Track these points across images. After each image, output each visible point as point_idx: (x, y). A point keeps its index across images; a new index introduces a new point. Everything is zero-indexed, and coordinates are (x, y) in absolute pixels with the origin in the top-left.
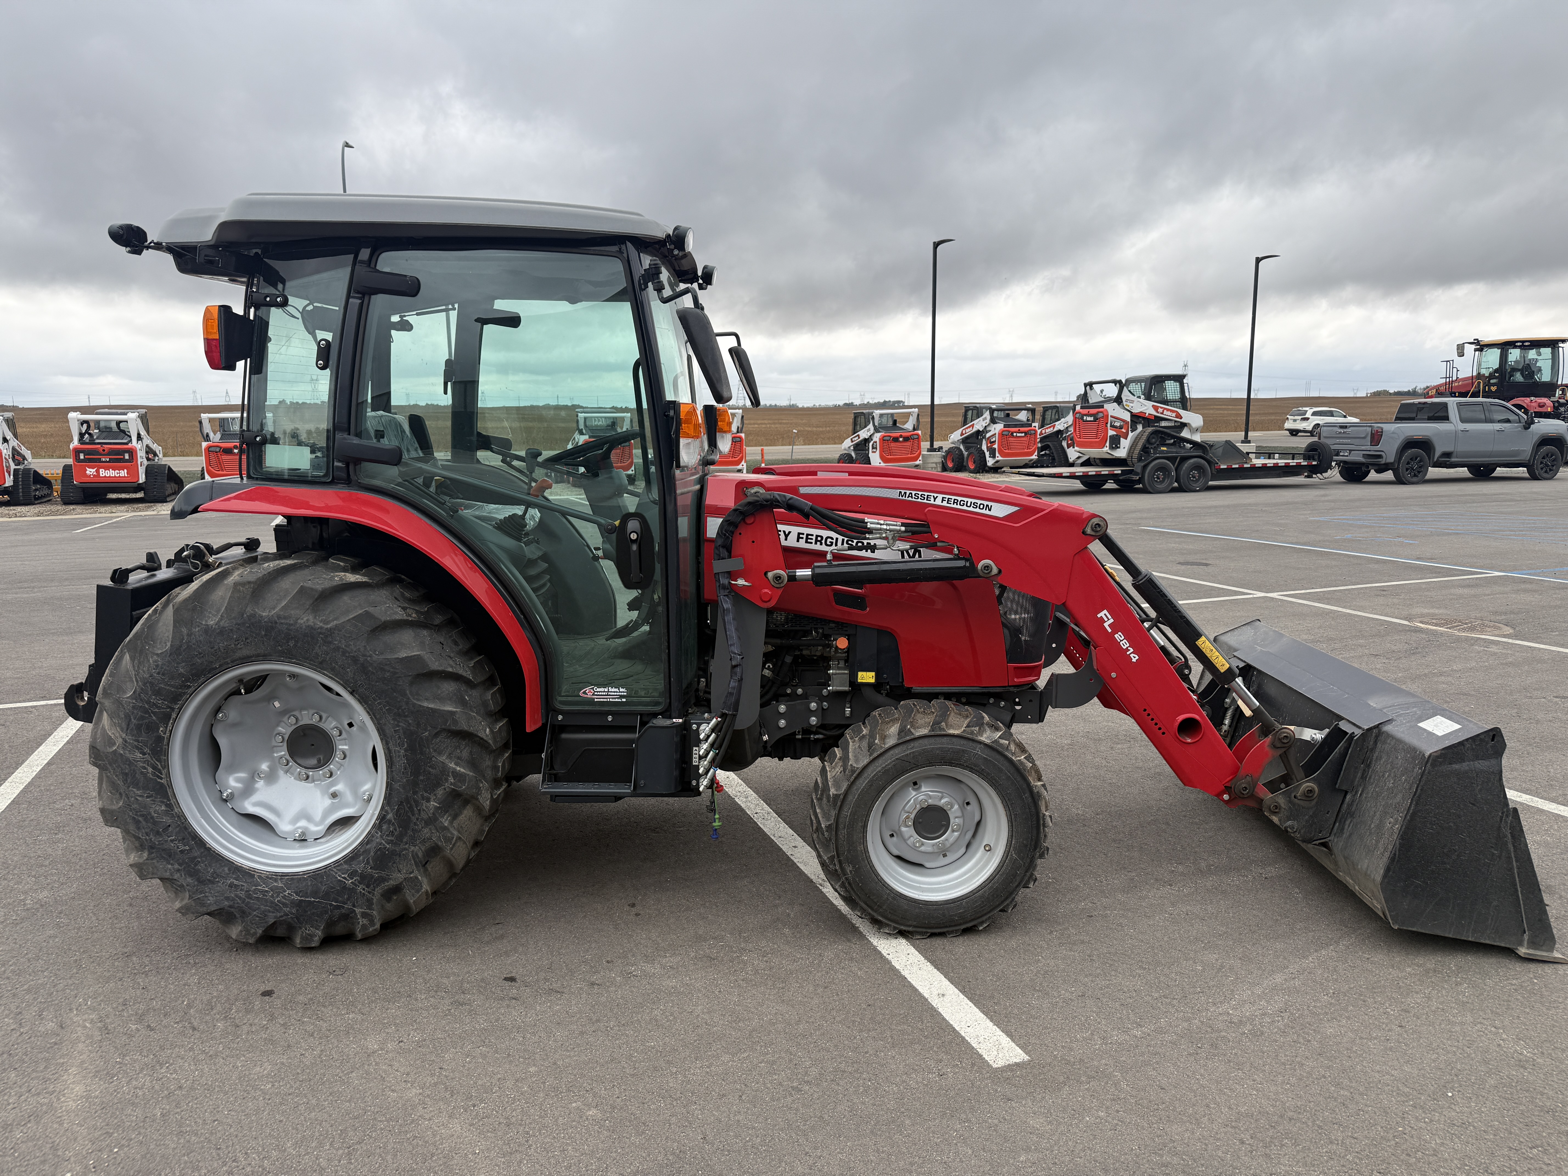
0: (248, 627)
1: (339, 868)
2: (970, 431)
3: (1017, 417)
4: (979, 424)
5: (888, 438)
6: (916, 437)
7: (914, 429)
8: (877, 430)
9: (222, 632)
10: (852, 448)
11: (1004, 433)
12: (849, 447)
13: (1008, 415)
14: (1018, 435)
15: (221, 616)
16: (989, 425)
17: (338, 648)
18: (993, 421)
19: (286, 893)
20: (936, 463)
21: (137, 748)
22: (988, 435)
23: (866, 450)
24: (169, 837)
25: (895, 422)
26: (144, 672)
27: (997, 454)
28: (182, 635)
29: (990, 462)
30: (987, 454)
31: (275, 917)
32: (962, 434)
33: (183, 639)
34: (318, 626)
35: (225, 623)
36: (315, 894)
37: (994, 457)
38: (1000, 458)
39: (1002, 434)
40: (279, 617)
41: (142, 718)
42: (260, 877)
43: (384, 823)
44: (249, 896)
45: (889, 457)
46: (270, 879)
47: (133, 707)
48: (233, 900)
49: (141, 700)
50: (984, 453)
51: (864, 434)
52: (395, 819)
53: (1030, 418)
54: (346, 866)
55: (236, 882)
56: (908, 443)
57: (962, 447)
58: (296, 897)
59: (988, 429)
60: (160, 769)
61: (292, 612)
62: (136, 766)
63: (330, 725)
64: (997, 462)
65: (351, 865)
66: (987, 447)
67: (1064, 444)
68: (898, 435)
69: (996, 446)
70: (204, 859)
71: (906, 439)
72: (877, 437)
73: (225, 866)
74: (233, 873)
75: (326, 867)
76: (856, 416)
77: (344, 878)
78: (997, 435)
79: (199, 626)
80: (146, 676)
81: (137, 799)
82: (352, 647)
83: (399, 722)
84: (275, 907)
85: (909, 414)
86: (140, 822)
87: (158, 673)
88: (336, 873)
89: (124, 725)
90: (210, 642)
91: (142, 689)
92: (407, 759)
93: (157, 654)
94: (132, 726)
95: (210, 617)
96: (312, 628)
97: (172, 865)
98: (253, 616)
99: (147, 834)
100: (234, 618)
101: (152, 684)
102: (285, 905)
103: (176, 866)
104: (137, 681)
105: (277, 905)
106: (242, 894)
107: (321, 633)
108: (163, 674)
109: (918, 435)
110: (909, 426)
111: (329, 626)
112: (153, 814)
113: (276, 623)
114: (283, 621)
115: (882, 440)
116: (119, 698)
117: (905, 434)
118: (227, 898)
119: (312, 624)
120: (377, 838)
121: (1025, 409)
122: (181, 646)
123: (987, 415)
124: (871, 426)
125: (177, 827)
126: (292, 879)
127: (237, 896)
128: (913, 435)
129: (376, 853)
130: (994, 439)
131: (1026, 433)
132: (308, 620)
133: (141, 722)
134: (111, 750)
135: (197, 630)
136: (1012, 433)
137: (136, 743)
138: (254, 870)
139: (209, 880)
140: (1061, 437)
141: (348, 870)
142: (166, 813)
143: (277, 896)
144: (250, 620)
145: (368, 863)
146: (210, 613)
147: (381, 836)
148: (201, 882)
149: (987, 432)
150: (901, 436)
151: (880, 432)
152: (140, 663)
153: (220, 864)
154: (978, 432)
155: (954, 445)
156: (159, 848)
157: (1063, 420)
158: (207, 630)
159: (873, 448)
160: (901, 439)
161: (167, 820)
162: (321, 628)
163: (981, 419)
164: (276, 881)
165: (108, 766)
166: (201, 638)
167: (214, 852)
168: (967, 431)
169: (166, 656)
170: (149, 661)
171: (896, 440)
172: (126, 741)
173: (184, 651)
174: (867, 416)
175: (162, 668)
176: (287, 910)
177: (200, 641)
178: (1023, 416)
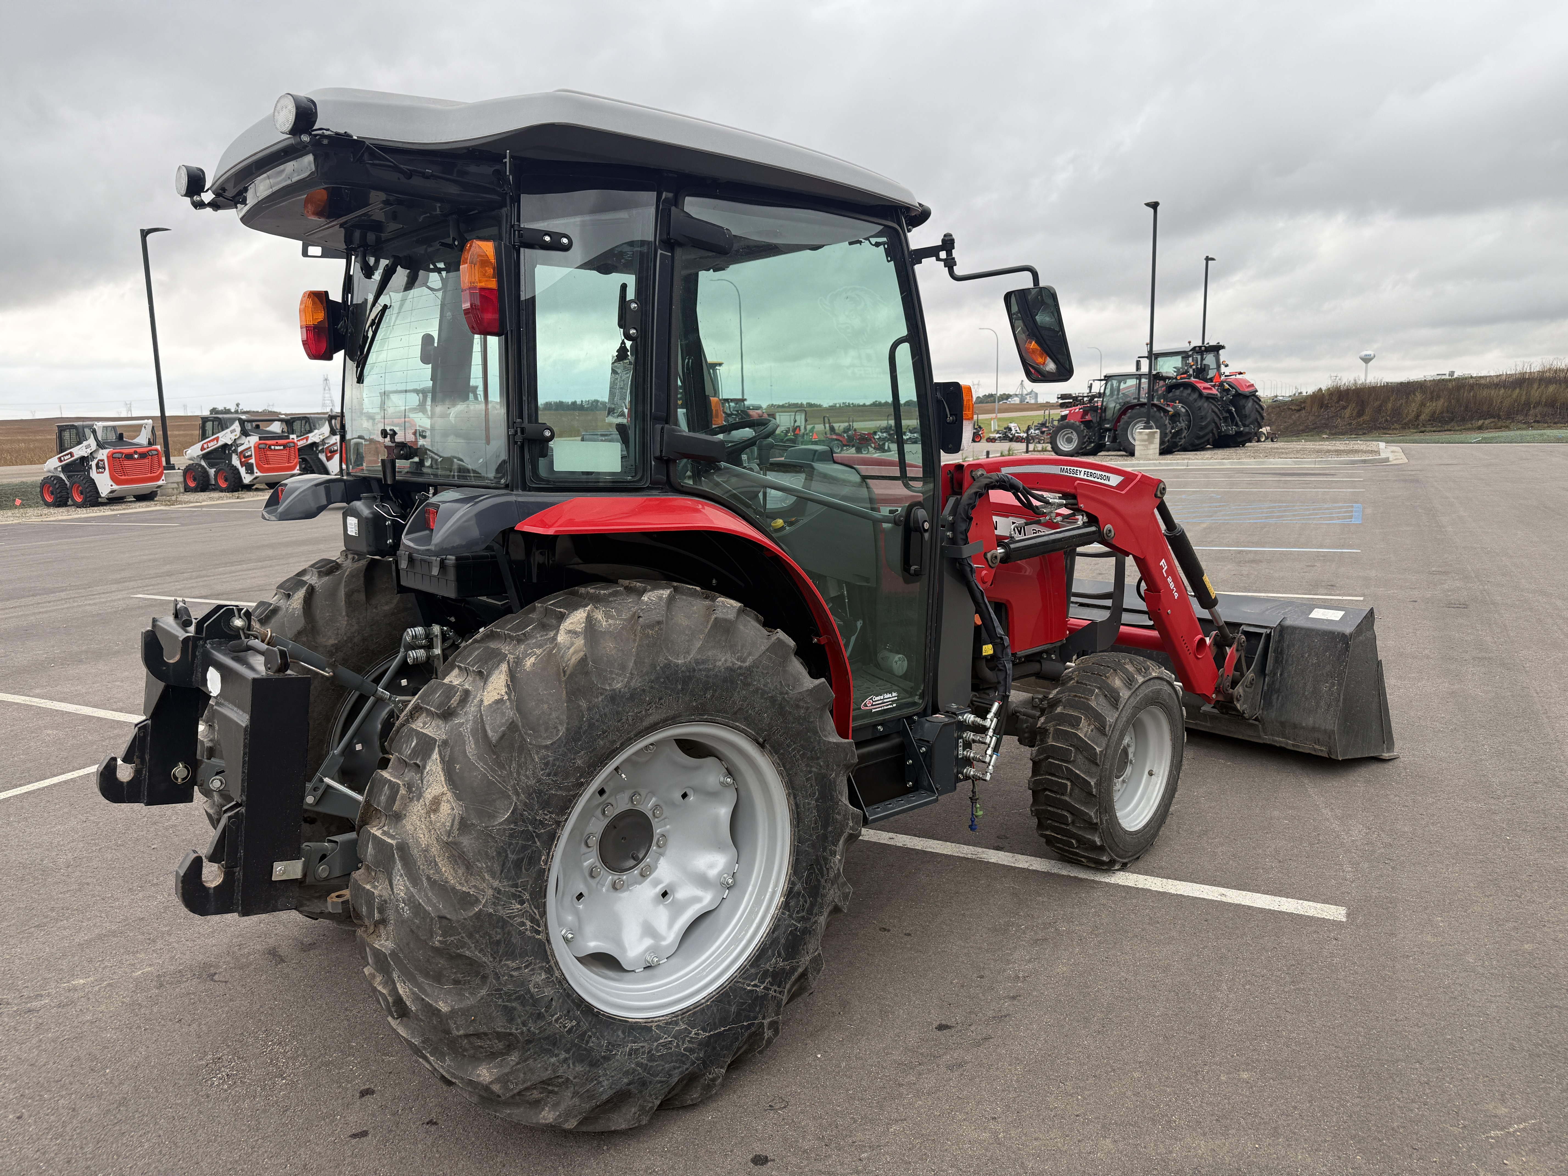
0: (663, 683)
1: (745, 976)
2: (213, 446)
3: (268, 429)
4: (226, 437)
5: (119, 455)
6: (155, 453)
7: (150, 444)
8: (100, 445)
9: (634, 696)
10: (60, 469)
11: (261, 446)
12: (56, 469)
13: (258, 427)
14: (277, 448)
15: (631, 674)
16: (239, 438)
17: (757, 689)
18: (245, 433)
19: (692, 1035)
20: (178, 483)
21: (514, 896)
22: (240, 449)
23: (84, 471)
24: (552, 1016)
25: (121, 437)
26: (527, 777)
27: (255, 470)
28: (581, 711)
29: (247, 479)
30: (242, 471)
31: (681, 1073)
32: (202, 449)
33: (583, 716)
34: (736, 666)
35: (636, 683)
36: (723, 1021)
37: (252, 473)
38: (259, 474)
39: (257, 448)
40: (697, 662)
41: (524, 848)
42: (658, 1027)
43: (792, 898)
44: (651, 1058)
45: (123, 477)
46: (670, 1023)
47: (511, 836)
48: (634, 1070)
49: (524, 821)
50: (238, 470)
51: (79, 451)
52: (804, 889)
53: (285, 430)
54: (753, 971)
55: (635, 1046)
56: (146, 461)
57: (203, 463)
58: (703, 1035)
59: (238, 442)
60: (537, 920)
61: (710, 653)
62: (512, 925)
63: (647, 806)
64: (256, 478)
65: (758, 966)
66: (241, 462)
67: (322, 457)
68: (132, 451)
69: (253, 461)
70: (594, 1030)
71: (143, 456)
72: (103, 454)
73: (618, 1029)
74: (629, 1036)
75: (731, 980)
76: (61, 429)
77: (755, 985)
78: (253, 449)
79: (602, 694)
80: (532, 782)
81: (512, 976)
82: (770, 685)
83: (811, 767)
84: (682, 1058)
85: (140, 427)
86: (515, 1009)
87: (549, 775)
88: (744, 984)
89: (497, 868)
90: (618, 713)
91: (525, 804)
92: (818, 811)
93: (546, 747)
94: (509, 864)
95: (614, 679)
96: (731, 670)
97: (557, 1055)
98: (667, 666)
99: (524, 1024)
100: (647, 673)
101: (540, 792)
102: (691, 1051)
103: (563, 1055)
104: (518, 794)
105: (684, 1055)
106: (643, 1059)
107: (741, 674)
108: (555, 775)
109: (157, 450)
110: (143, 439)
111: (747, 664)
112: (532, 990)
113: (694, 670)
114: (701, 667)
115: (111, 457)
116: (486, 827)
117: (140, 450)
118: (627, 1073)
119: (731, 665)
120: (785, 920)
121: (278, 420)
122: (580, 728)
123: (236, 426)
124: (92, 442)
125: (559, 998)
126: (694, 1013)
127: (637, 1064)
128: (150, 450)
129: (787, 939)
130: (249, 453)
131: (285, 446)
132: (726, 661)
133: (522, 855)
134: (471, 914)
135: (600, 699)
136: (270, 447)
137: (513, 890)
138: (650, 1020)
139: (604, 1057)
140: (317, 449)
141: (757, 974)
142: (547, 982)
143: (683, 1043)
144: (664, 672)
145: (779, 955)
146: (611, 672)
147: (790, 916)
148: (594, 1064)
149: (238, 446)
150: (136, 452)
151: (105, 448)
152: (520, 766)
153: (612, 1029)
154: (225, 446)
155: (192, 462)
156: (540, 1039)
157: (316, 431)
158: (614, 698)
159: (98, 467)
160: (136, 456)
161: (548, 992)
162: (740, 668)
163: (228, 431)
164: (676, 1023)
165: (466, 940)
166: (607, 710)
167: (603, 1015)
168: (210, 445)
169: (559, 746)
170: (533, 760)
171: (129, 457)
172: (499, 892)
173: (584, 733)
174: (81, 430)
175: (554, 765)
176: (693, 1057)
177: (605, 715)
178: (276, 427)
